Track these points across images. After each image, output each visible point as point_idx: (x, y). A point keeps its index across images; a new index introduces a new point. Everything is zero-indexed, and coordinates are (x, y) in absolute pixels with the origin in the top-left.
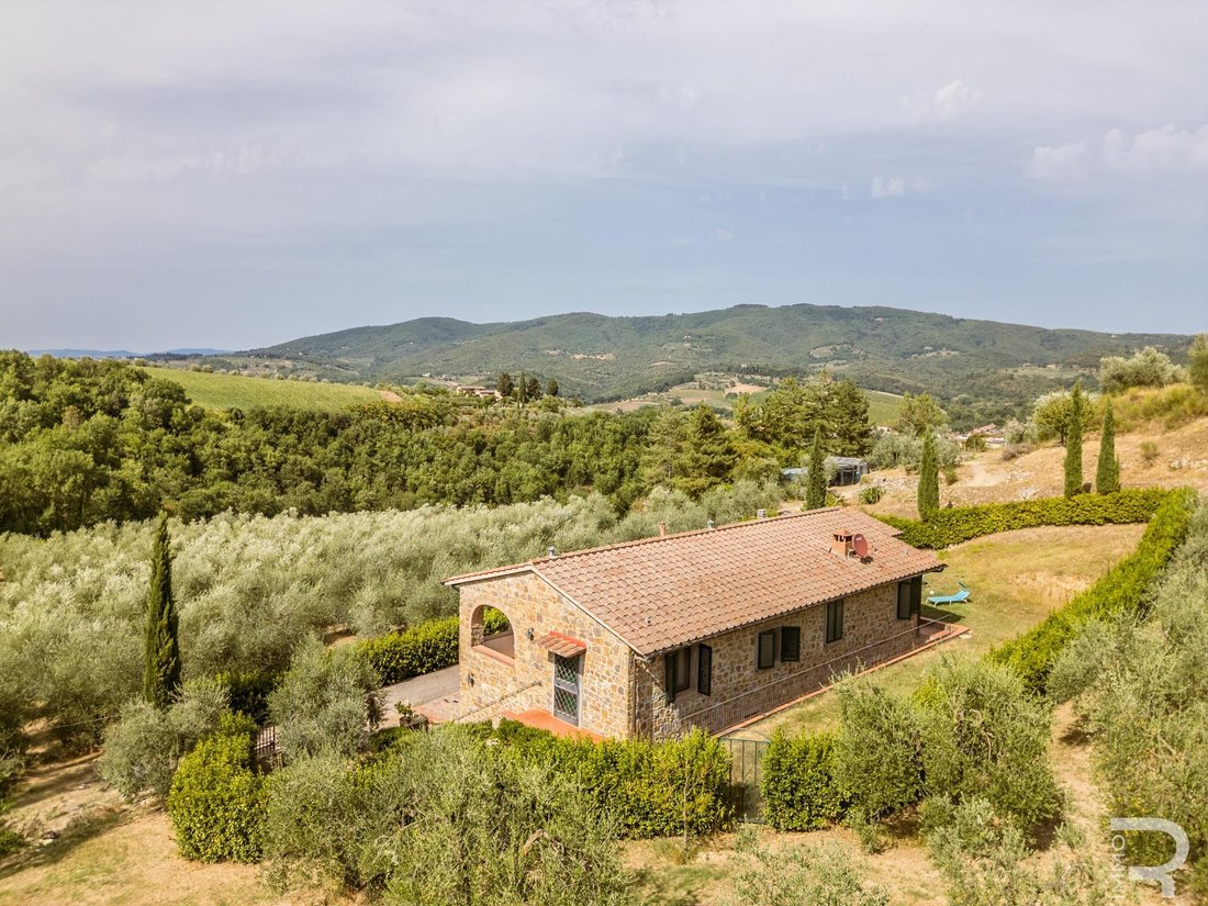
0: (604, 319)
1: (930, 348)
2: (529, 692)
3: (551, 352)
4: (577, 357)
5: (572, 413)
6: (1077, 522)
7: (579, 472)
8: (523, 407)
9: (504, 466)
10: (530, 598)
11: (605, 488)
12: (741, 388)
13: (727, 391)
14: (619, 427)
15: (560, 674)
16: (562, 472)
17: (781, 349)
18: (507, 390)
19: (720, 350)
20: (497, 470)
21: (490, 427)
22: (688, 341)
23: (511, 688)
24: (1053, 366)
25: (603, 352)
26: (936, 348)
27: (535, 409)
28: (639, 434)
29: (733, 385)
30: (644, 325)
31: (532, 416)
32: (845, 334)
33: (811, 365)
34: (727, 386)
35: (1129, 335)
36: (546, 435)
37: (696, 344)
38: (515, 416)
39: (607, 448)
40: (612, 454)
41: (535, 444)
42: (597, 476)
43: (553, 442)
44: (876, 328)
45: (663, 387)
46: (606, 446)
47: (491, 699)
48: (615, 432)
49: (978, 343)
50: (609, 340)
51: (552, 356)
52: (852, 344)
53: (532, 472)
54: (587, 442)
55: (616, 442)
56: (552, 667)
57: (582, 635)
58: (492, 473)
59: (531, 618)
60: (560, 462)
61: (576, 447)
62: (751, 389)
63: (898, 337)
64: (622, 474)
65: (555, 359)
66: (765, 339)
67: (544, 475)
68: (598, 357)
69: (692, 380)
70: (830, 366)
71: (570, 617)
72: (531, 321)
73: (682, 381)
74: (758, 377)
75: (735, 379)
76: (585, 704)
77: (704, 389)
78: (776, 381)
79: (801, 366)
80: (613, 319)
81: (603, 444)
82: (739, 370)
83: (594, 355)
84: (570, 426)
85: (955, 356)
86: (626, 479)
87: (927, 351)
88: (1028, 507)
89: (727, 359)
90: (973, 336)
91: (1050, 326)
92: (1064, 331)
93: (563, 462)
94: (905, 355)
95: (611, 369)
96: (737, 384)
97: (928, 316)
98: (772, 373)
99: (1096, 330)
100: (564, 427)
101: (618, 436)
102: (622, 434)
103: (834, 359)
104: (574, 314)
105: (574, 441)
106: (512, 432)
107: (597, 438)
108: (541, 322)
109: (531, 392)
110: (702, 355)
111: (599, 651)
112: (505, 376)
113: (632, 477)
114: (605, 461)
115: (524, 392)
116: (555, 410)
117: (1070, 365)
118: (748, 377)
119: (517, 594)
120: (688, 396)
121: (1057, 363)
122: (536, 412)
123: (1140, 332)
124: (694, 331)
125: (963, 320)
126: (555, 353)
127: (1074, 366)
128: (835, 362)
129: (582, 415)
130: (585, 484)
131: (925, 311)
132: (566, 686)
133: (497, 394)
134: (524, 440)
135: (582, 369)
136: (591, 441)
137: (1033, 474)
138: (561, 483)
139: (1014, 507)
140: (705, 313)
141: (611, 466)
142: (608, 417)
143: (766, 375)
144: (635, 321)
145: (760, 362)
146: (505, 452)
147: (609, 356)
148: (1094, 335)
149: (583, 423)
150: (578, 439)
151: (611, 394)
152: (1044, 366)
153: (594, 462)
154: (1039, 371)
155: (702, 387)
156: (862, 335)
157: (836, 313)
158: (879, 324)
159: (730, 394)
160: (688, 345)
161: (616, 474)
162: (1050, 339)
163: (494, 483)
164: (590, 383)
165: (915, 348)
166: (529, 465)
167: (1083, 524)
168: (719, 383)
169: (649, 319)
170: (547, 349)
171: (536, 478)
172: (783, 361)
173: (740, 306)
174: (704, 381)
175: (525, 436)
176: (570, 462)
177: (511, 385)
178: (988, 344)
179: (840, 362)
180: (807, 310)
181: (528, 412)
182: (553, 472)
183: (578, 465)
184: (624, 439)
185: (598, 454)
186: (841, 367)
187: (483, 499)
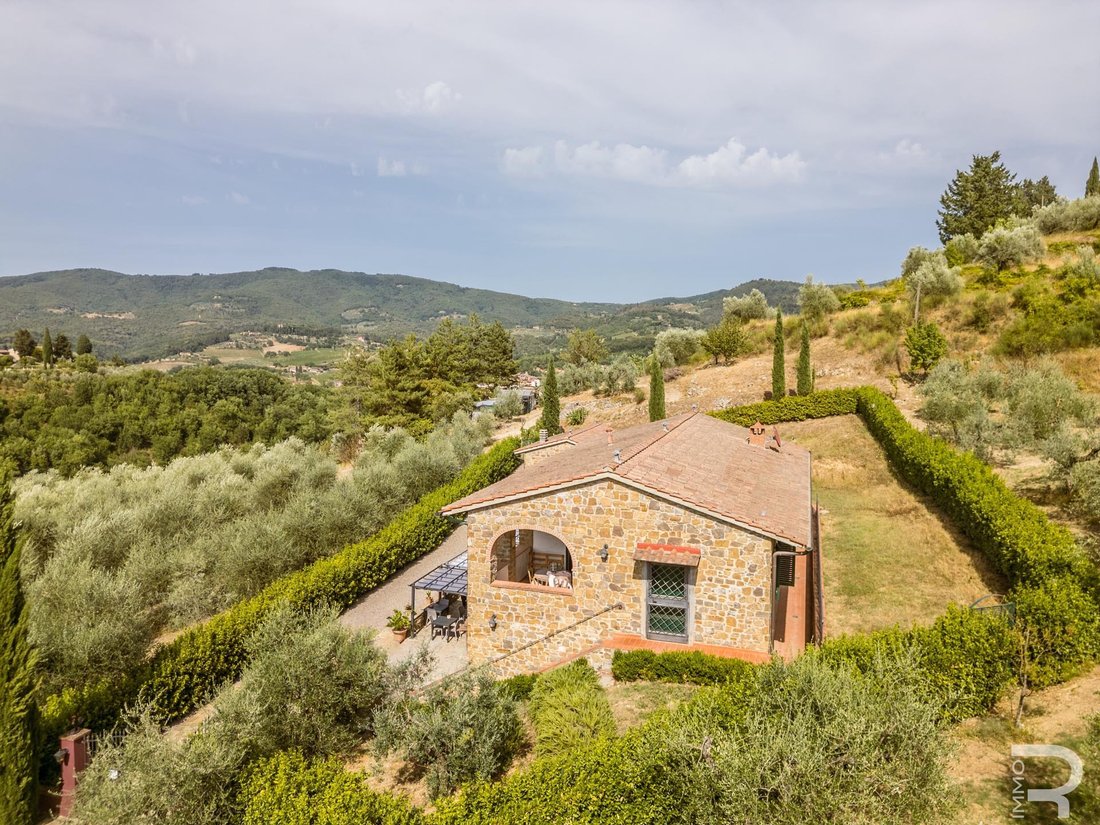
0: (120, 276)
1: (443, 312)
2: (598, 620)
3: (55, 311)
4: (90, 316)
5: (114, 372)
6: (784, 420)
7: (134, 436)
8: (52, 367)
9: (37, 435)
10: (599, 511)
11: (167, 449)
12: (278, 348)
13: (265, 351)
14: (175, 386)
15: (654, 589)
16: (113, 436)
17: (313, 311)
18: (27, 348)
19: (253, 311)
20: (31, 439)
21: (10, 392)
22: (218, 301)
23: (567, 620)
24: (537, 328)
25: (120, 311)
26: (449, 312)
27: (68, 369)
28: (198, 392)
29: (271, 344)
30: (166, 285)
31: (64, 376)
32: (371, 299)
33: (343, 326)
34: (265, 346)
35: (585, 304)
36: (86, 396)
37: (227, 304)
38: (43, 377)
39: (164, 408)
40: (170, 413)
41: (74, 407)
42: (154, 438)
43: (97, 404)
44: (398, 294)
45: (197, 347)
46: (162, 406)
47: (528, 640)
48: (171, 391)
49: (481, 309)
50: (126, 298)
51: (57, 315)
52: (379, 308)
53: (78, 438)
54: (140, 403)
55: (174, 401)
56: (642, 586)
57: (693, 541)
58: (25, 442)
59: (604, 534)
60: (108, 425)
61: (125, 409)
62: (291, 348)
63: (417, 302)
64: (184, 435)
65: (62, 318)
66: (297, 301)
67: (92, 440)
68: (116, 316)
69: (228, 339)
70: (361, 327)
71: (671, 524)
72: (26, 277)
73: (217, 341)
74: (295, 337)
75: (272, 339)
76: (698, 617)
77: (241, 348)
78: (313, 340)
79: (335, 326)
80: (130, 278)
81: (158, 404)
82: (276, 330)
83: (111, 314)
84: (116, 387)
85: (464, 319)
86: (191, 438)
87: (442, 315)
88: (745, 411)
89: (262, 319)
90: (477, 303)
91: (532, 296)
92: (541, 300)
93: (113, 425)
94: (424, 317)
95: (133, 329)
96: (275, 343)
97: (440, 285)
98: (309, 333)
99: (562, 300)
100: (109, 387)
101: (175, 395)
102: (179, 392)
103: (364, 320)
104: (80, 270)
105: (123, 403)
106: (41, 396)
107: (150, 398)
108: (38, 278)
109: (59, 349)
110: (234, 315)
111: (721, 554)
112: (23, 333)
113: (196, 436)
114: (163, 421)
115: (50, 352)
116: (93, 370)
117: (549, 326)
118: (285, 337)
119: (576, 510)
120: (227, 355)
121: (540, 325)
122: (68, 373)
123: (591, 302)
124: (223, 292)
125: (467, 289)
126: (62, 311)
127: (552, 328)
128: (364, 323)
129: (128, 375)
130: (141, 447)
131: (438, 280)
132: (666, 601)
133: (14, 354)
134: (58, 404)
135: (97, 329)
136: (144, 401)
137: (709, 389)
138: (112, 449)
139: (734, 412)
140: (235, 274)
141: (172, 426)
142: (159, 375)
143: (302, 335)
144: (156, 280)
145: (295, 322)
146: (35, 418)
147: (130, 316)
148: (561, 303)
149: (132, 383)
150: (127, 400)
151: (136, 354)
152: (531, 328)
153: (151, 423)
154: (527, 332)
155: (239, 347)
156: (386, 300)
157: (362, 279)
158: (400, 290)
159: (269, 353)
160: (219, 305)
161: (178, 434)
162: (532, 305)
163: (28, 453)
164: (108, 343)
165: (432, 312)
166: (71, 431)
167: (788, 421)
168: (256, 343)
169: (172, 278)
170: (50, 307)
171: (83, 445)
172: (319, 323)
173: (270, 269)
174: (240, 341)
175: (62, 399)
176: (122, 425)
177: (32, 344)
178: (488, 309)
179: (369, 323)
180: (336, 275)
181: (59, 374)
182: (101, 436)
183: (131, 428)
184: (182, 399)
185: (153, 414)
186: (371, 328)
187: (18, 472)
